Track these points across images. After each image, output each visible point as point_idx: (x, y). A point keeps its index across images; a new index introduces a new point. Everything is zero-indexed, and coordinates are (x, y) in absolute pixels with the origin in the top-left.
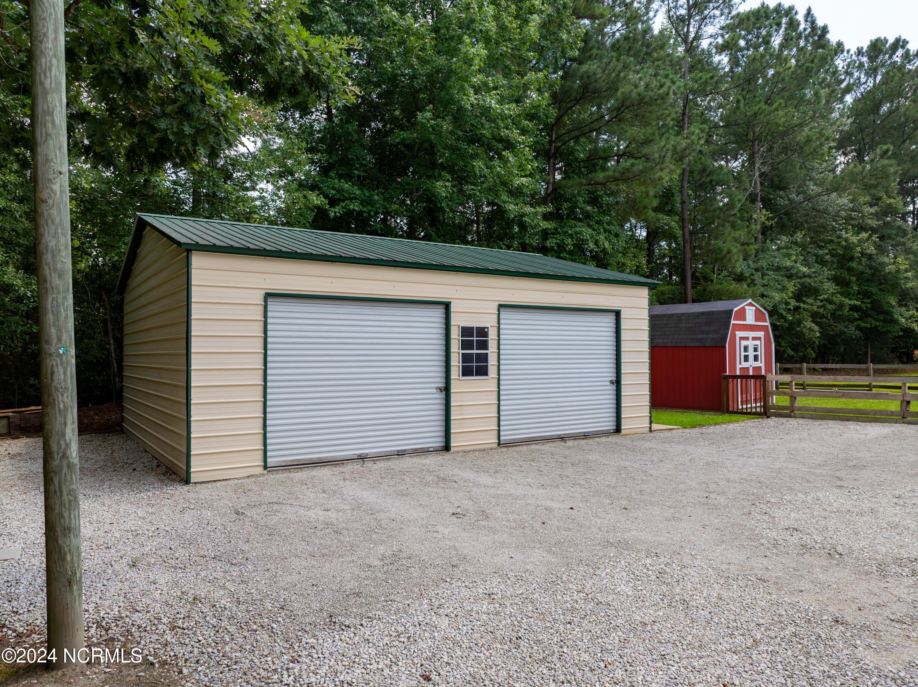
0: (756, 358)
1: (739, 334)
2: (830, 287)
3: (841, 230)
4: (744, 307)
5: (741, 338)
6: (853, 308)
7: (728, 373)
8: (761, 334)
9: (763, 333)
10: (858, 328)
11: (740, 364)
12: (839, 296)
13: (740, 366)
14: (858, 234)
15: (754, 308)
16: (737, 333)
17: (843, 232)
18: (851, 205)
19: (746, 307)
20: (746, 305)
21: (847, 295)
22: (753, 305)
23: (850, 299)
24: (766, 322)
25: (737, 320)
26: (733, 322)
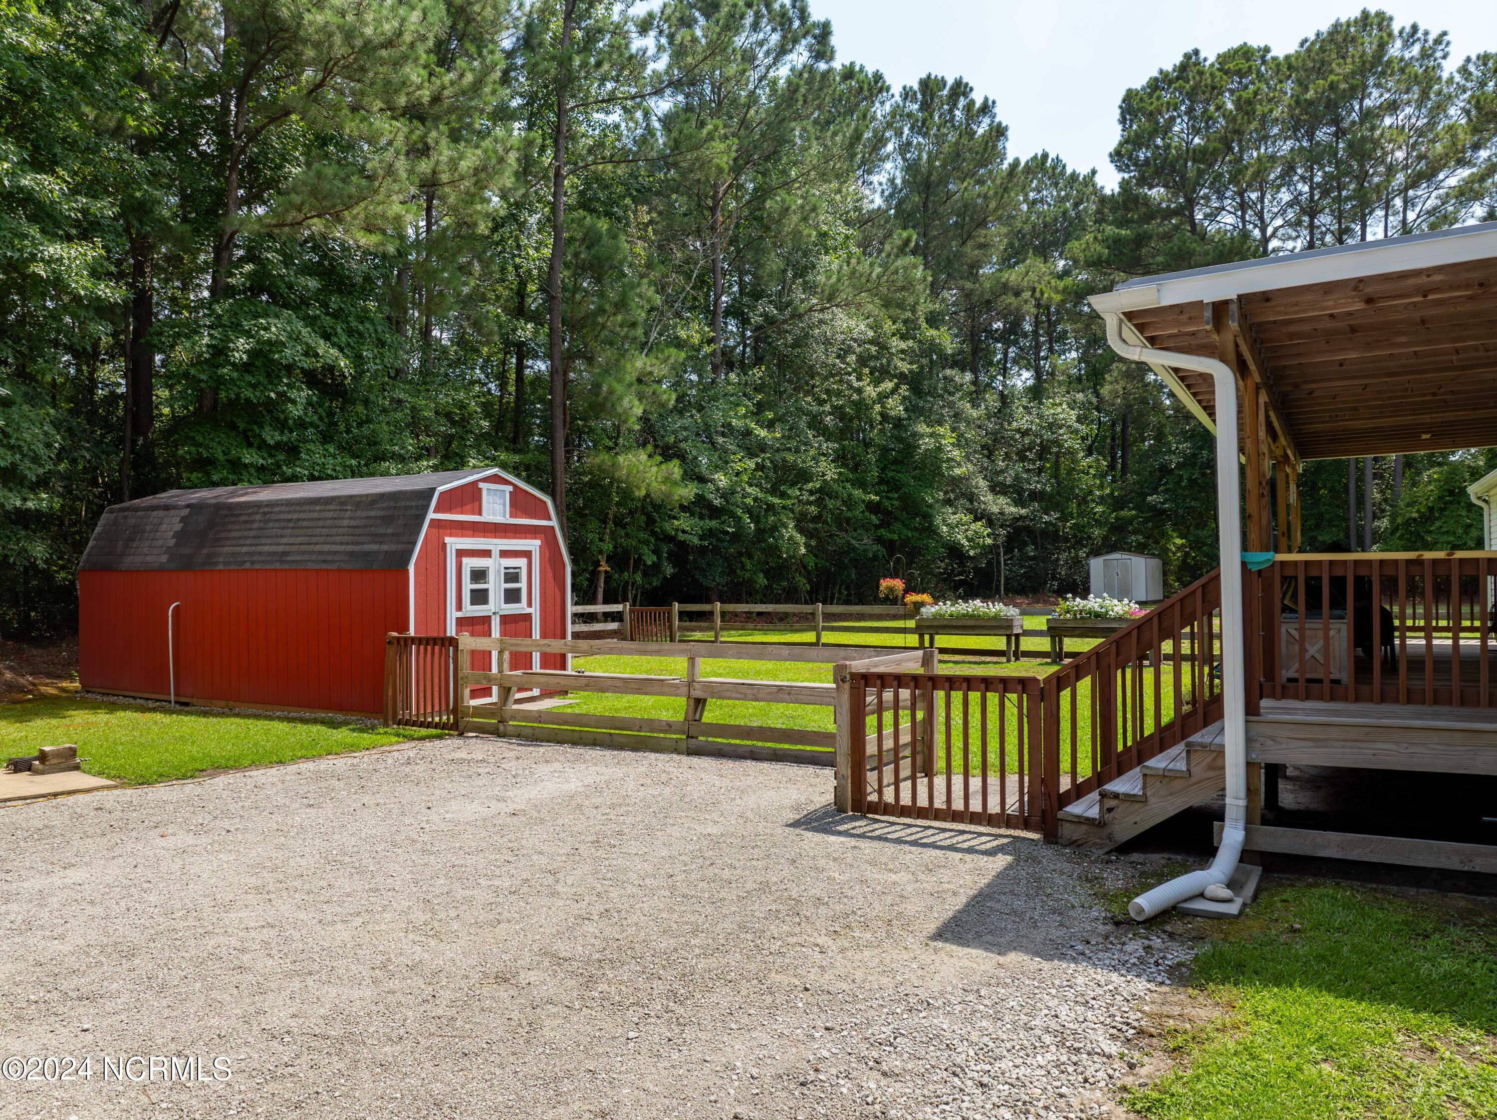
0: (512, 596)
1: (454, 543)
2: (829, 471)
3: (850, 374)
4: (475, 483)
5: (461, 553)
6: (872, 507)
7: (412, 632)
8: (533, 545)
9: (538, 542)
10: (879, 540)
11: (459, 607)
12: (848, 485)
13: (459, 614)
14: (876, 382)
15: (511, 488)
16: (448, 540)
17: (853, 378)
18: (871, 334)
19: (481, 485)
20: (485, 480)
21: (861, 484)
22: (507, 482)
23: (866, 492)
24: (550, 519)
25: (449, 510)
26: (431, 515)
